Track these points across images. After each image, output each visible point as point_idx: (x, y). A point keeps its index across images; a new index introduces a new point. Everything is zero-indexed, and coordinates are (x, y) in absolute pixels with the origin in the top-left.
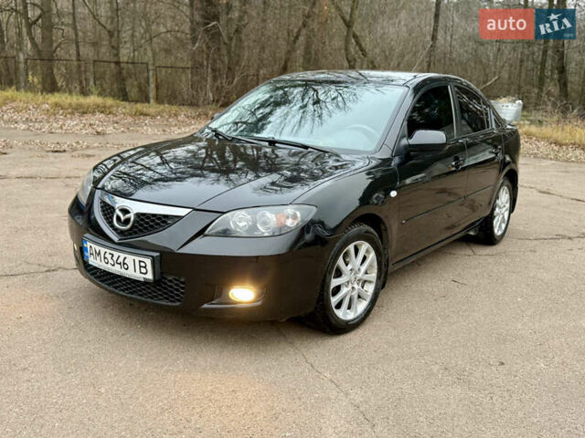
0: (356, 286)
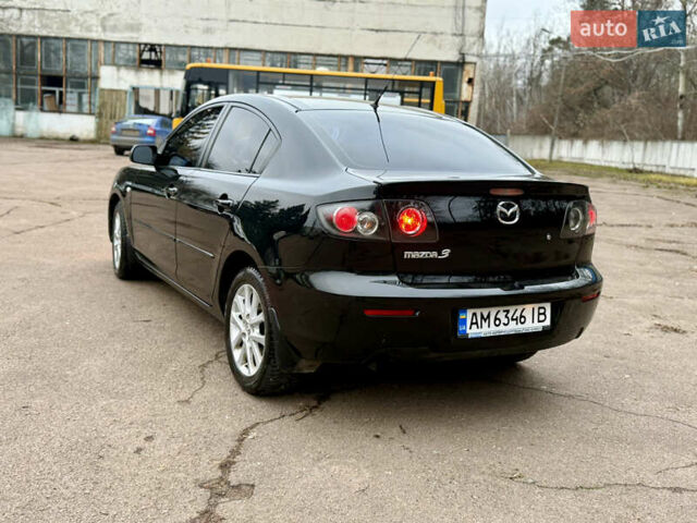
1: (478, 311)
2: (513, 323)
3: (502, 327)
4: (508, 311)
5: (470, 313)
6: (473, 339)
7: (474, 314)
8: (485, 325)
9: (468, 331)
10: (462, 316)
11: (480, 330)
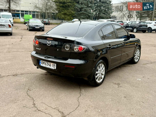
1: (43, 61)
2: (48, 66)
3: (46, 66)
4: (48, 63)
5: (41, 61)
6: (41, 66)
7: (42, 62)
8: (44, 64)
9: (41, 64)
10: (40, 61)
11: (43, 65)
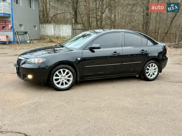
0: (64, 80)
